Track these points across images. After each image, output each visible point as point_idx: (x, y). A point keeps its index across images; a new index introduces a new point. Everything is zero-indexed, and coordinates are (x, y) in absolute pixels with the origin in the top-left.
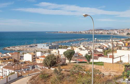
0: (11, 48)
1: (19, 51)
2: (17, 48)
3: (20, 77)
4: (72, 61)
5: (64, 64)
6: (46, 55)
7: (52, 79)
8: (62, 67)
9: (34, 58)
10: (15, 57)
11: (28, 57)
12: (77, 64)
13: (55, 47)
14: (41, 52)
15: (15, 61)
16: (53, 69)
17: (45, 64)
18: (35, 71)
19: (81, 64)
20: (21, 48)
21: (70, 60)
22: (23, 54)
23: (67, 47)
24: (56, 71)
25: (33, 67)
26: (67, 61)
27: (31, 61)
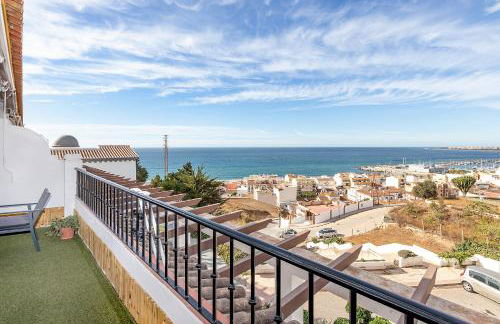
0: (369, 168)
1: (380, 173)
2: (378, 168)
3: (377, 205)
4: (468, 194)
5: (452, 198)
6: (422, 181)
7: (425, 216)
8: (446, 202)
9: (403, 183)
10: (377, 180)
11: (392, 182)
12: (481, 200)
13: (440, 171)
14: (415, 176)
15: (373, 185)
16: (428, 202)
17: (416, 192)
18: (402, 201)
19: (489, 202)
20: (383, 168)
21: (466, 192)
22: (386, 176)
23: (466, 172)
24: (434, 205)
25: (400, 196)
26: (461, 194)
27: (397, 186)
